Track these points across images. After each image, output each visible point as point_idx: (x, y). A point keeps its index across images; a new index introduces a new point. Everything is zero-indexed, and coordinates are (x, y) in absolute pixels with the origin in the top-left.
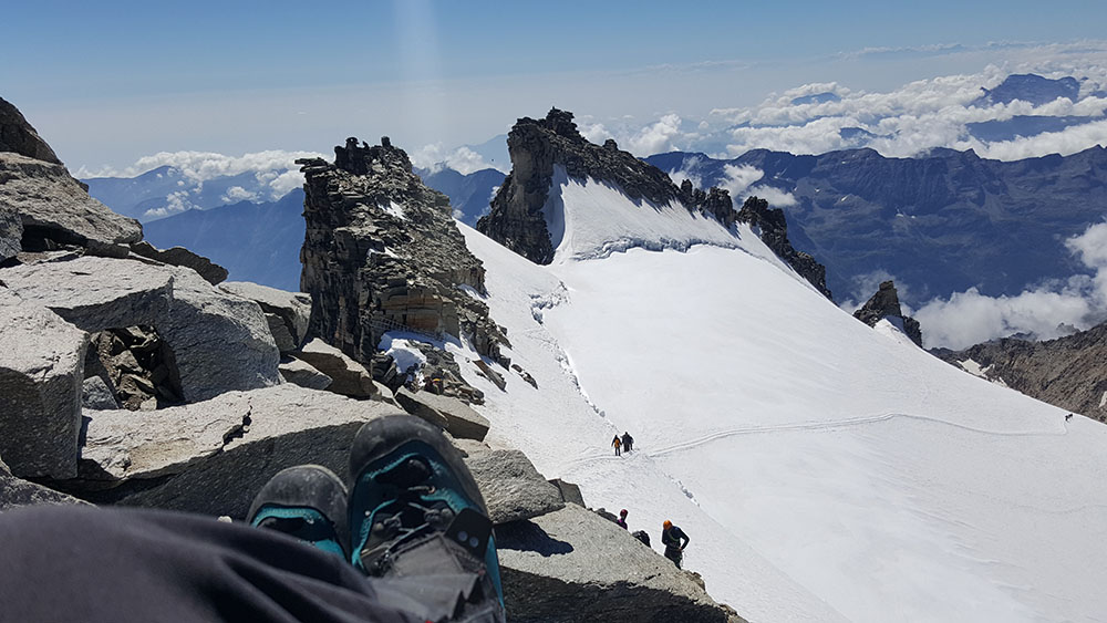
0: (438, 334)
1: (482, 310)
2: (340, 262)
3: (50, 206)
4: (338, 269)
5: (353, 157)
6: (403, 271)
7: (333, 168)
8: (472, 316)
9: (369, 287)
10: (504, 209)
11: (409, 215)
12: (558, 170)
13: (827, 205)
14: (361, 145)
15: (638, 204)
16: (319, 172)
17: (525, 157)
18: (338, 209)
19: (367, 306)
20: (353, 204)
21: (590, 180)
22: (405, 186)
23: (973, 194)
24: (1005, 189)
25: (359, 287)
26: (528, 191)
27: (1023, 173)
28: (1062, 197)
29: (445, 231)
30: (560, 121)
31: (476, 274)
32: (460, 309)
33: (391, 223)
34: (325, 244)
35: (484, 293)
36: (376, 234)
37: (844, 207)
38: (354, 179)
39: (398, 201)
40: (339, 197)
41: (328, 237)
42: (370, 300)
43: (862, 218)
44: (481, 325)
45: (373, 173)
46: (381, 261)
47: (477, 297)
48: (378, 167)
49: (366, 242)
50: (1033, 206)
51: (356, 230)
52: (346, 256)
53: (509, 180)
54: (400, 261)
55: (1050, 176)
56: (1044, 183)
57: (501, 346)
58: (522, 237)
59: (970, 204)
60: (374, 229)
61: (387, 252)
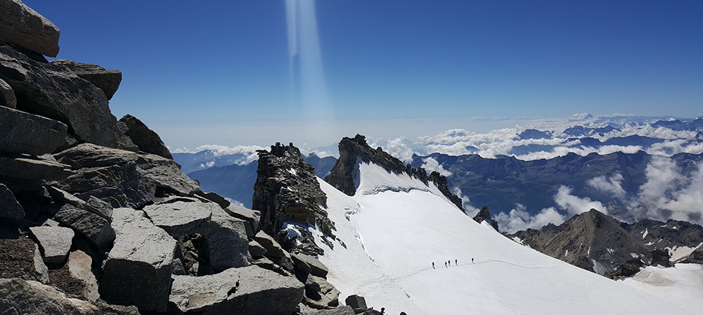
0: (307, 223)
1: (325, 214)
2: (270, 191)
3: (167, 178)
4: (268, 194)
5: (278, 150)
6: (294, 197)
7: (270, 154)
8: (321, 217)
9: (280, 202)
10: (336, 173)
11: (298, 174)
12: (359, 158)
13: (462, 175)
14: (281, 146)
15: (390, 173)
16: (264, 155)
17: (345, 153)
18: (270, 170)
19: (279, 210)
20: (276, 168)
21: (371, 162)
22: (297, 162)
23: (515, 173)
24: (526, 171)
25: (276, 202)
26: (346, 166)
27: (532, 166)
28: (547, 175)
29: (312, 181)
30: (360, 139)
31: (323, 199)
32: (316, 214)
33: (291, 177)
34: (264, 184)
35: (326, 207)
36: (284, 181)
37: (468, 176)
38: (278, 159)
39: (294, 168)
40: (272, 165)
41: (266, 181)
42: (280, 208)
43: (475, 180)
44: (324, 221)
45: (285, 156)
46: (286, 192)
47: (323, 209)
48: (287, 154)
49: (280, 184)
50: (536, 178)
51: (277, 179)
52: (272, 189)
53: (338, 161)
54: (293, 193)
55: (542, 167)
56: (540, 169)
57: (332, 230)
58: (343, 184)
59: (514, 176)
60: (284, 179)
61: (288, 188)
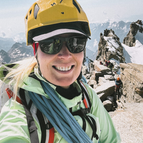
10: (129, 36)
14: (108, 30)
17: (133, 29)
19: (108, 56)
26: (133, 33)
30: (139, 22)
31: (122, 50)
